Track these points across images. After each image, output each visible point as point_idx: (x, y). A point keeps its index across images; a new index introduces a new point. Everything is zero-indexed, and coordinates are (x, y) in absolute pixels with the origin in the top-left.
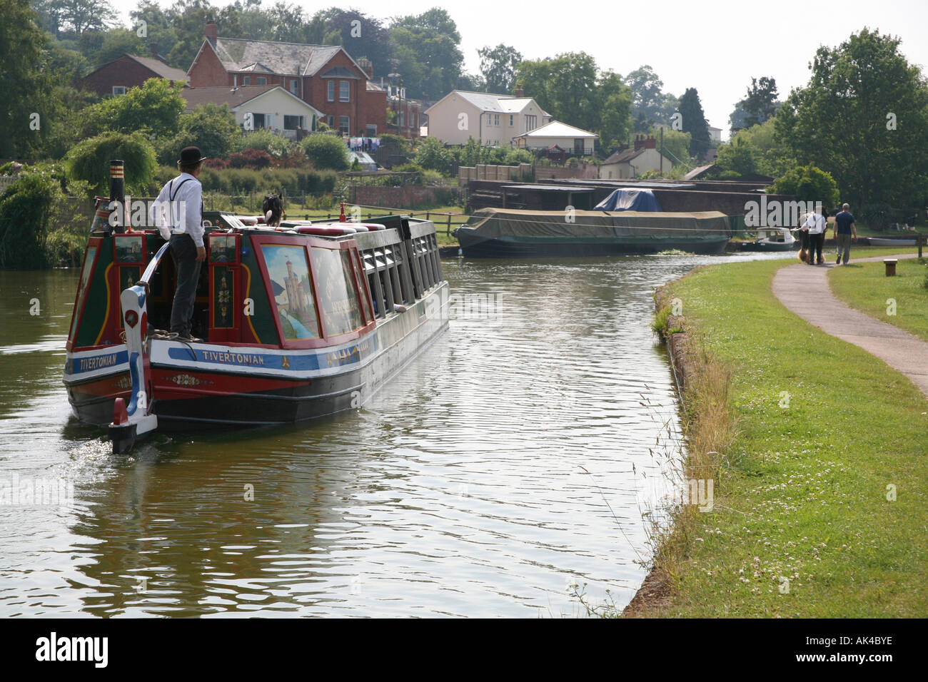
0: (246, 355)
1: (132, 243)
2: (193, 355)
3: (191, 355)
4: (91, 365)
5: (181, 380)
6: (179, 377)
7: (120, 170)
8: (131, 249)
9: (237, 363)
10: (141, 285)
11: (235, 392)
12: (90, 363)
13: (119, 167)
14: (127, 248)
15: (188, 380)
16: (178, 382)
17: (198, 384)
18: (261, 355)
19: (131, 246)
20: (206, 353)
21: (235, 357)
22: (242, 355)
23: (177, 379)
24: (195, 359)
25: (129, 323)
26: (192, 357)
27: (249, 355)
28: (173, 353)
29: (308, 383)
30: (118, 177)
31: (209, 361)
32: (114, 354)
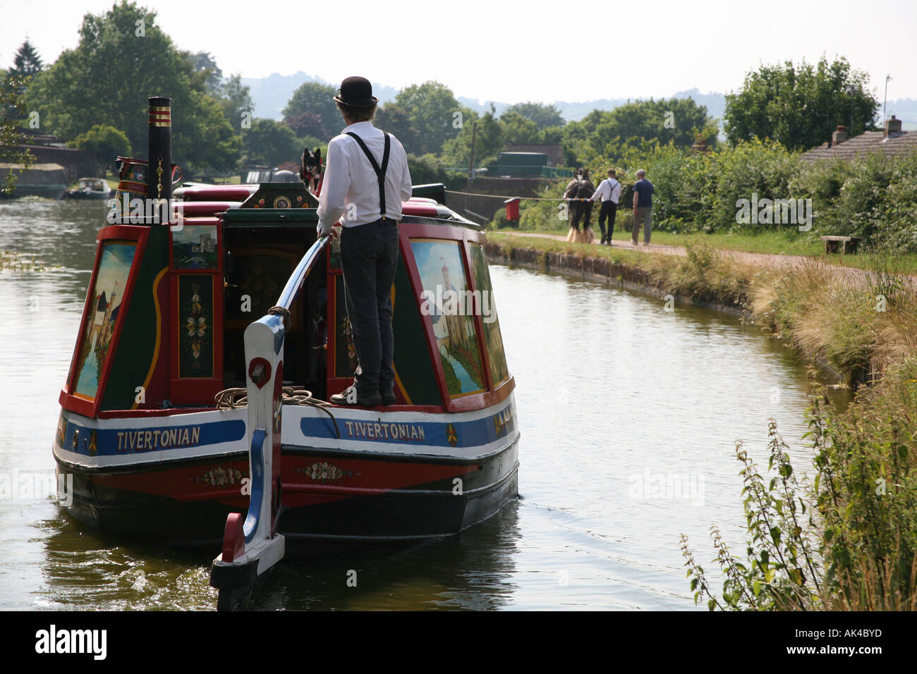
0: (401, 424)
1: (201, 236)
2: (333, 428)
3: (330, 429)
4: (141, 443)
5: (317, 472)
6: (315, 467)
7: (167, 113)
8: (199, 245)
9: (389, 440)
10: (276, 313)
11: (389, 488)
12: (140, 439)
13: (164, 109)
14: (191, 245)
15: (325, 472)
16: (314, 476)
17: (340, 477)
18: (420, 424)
19: (198, 241)
20: (350, 424)
21: (389, 429)
22: (397, 424)
23: (312, 471)
24: (336, 436)
25: (255, 380)
26: (332, 433)
27: (405, 424)
28: (309, 426)
29: (476, 467)
30: (163, 125)
31: (355, 437)
32: (196, 426)
